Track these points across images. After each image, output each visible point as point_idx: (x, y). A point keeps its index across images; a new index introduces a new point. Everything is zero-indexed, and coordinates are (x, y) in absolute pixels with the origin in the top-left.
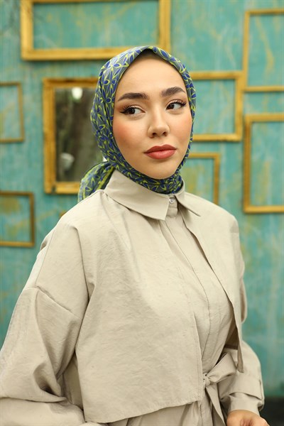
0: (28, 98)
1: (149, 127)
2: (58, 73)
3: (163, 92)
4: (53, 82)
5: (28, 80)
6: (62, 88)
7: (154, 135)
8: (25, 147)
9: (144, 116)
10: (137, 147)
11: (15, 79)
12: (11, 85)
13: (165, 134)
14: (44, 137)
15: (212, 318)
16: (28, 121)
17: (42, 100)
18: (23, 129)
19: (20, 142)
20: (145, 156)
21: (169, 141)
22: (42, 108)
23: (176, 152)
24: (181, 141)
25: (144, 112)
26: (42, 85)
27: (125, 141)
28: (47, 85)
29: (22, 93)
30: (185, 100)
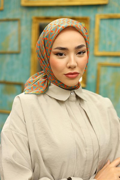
0: (24, 28)
1: (68, 63)
2: (41, 14)
3: (75, 47)
4: (38, 19)
5: (24, 18)
6: (43, 22)
8: (21, 56)
9: (66, 57)
10: (61, 71)
11: (17, 17)
12: (15, 20)
13: (75, 67)
14: (32, 51)
15: (88, 152)
16: (23, 41)
17: (31, 29)
18: (20, 46)
19: (17, 53)
20: (64, 75)
21: (76, 70)
22: (31, 34)
23: (79, 75)
25: (66, 55)
26: (32, 21)
27: (56, 68)
28: (35, 20)
29: (20, 25)
30: (85, 50)
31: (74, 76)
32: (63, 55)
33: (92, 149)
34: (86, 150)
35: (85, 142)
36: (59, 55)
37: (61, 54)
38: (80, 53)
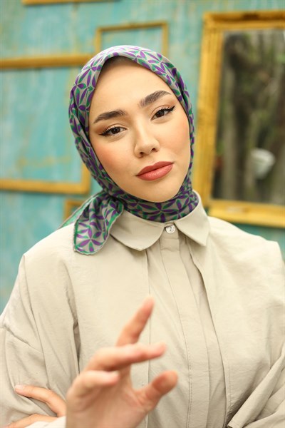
1: (135, 147)
3: (142, 102)
5: (180, 18)
7: (142, 154)
9: (127, 133)
11: (159, 18)
12: (152, 27)
13: (154, 150)
20: (137, 178)
24: (177, 151)
25: (126, 129)
28: (211, 25)
30: (172, 102)
31: (159, 172)
32: (121, 130)
33: (208, 373)
34: (189, 376)
35: (185, 353)
36: (111, 133)
37: (116, 131)
38: (160, 114)
